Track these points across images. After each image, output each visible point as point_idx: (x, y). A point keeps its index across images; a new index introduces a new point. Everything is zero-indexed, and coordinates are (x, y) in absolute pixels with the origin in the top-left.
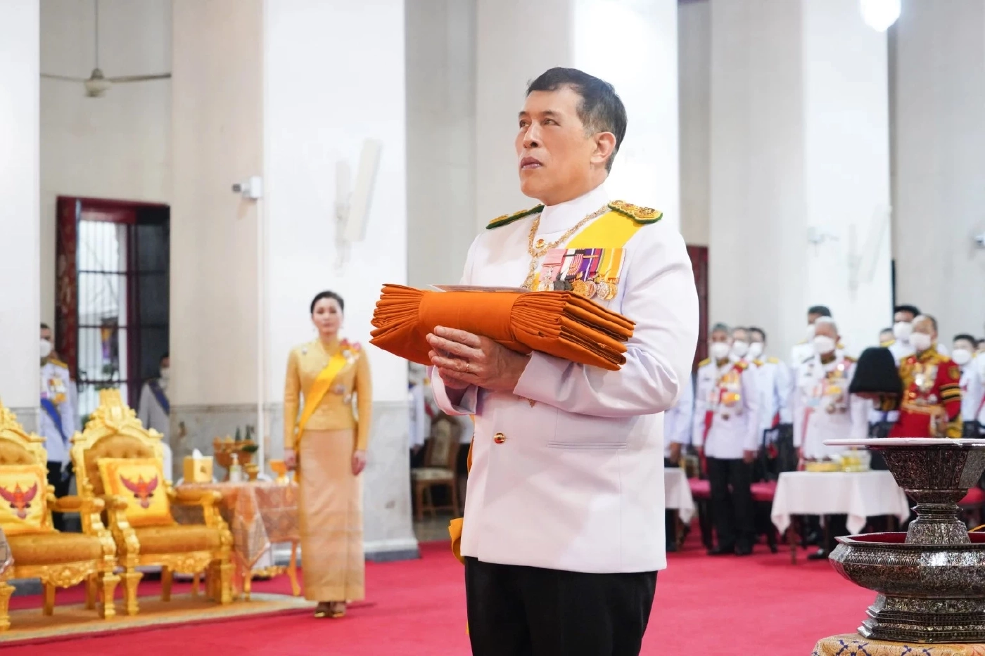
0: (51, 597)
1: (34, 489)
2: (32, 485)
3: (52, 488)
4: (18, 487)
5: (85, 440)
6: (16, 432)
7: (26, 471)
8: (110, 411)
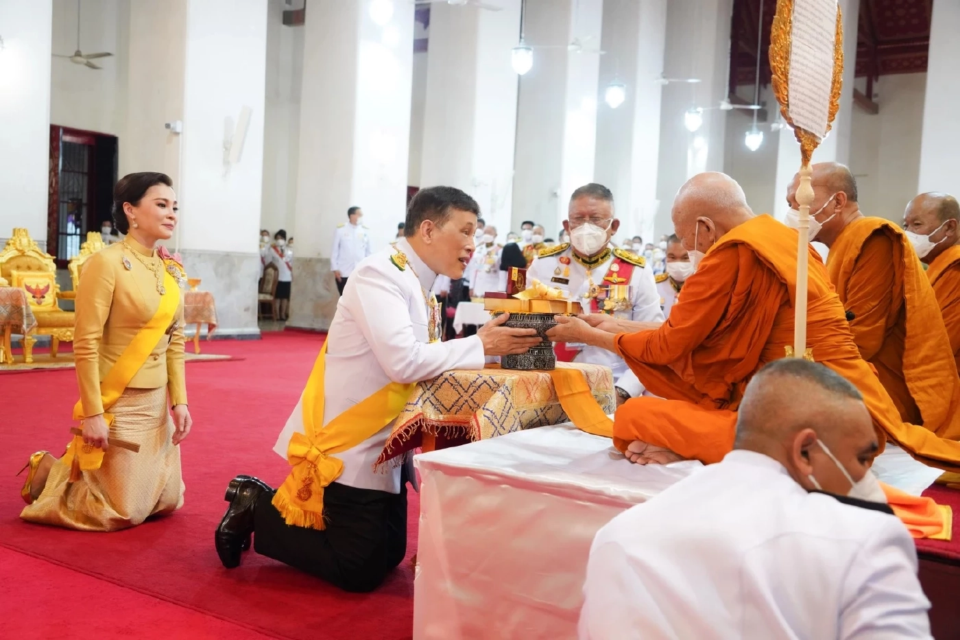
0: (55, 348)
1: (48, 287)
2: (46, 285)
3: (59, 286)
4: (37, 286)
5: (78, 260)
6: (37, 252)
7: (42, 277)
8: (94, 245)
